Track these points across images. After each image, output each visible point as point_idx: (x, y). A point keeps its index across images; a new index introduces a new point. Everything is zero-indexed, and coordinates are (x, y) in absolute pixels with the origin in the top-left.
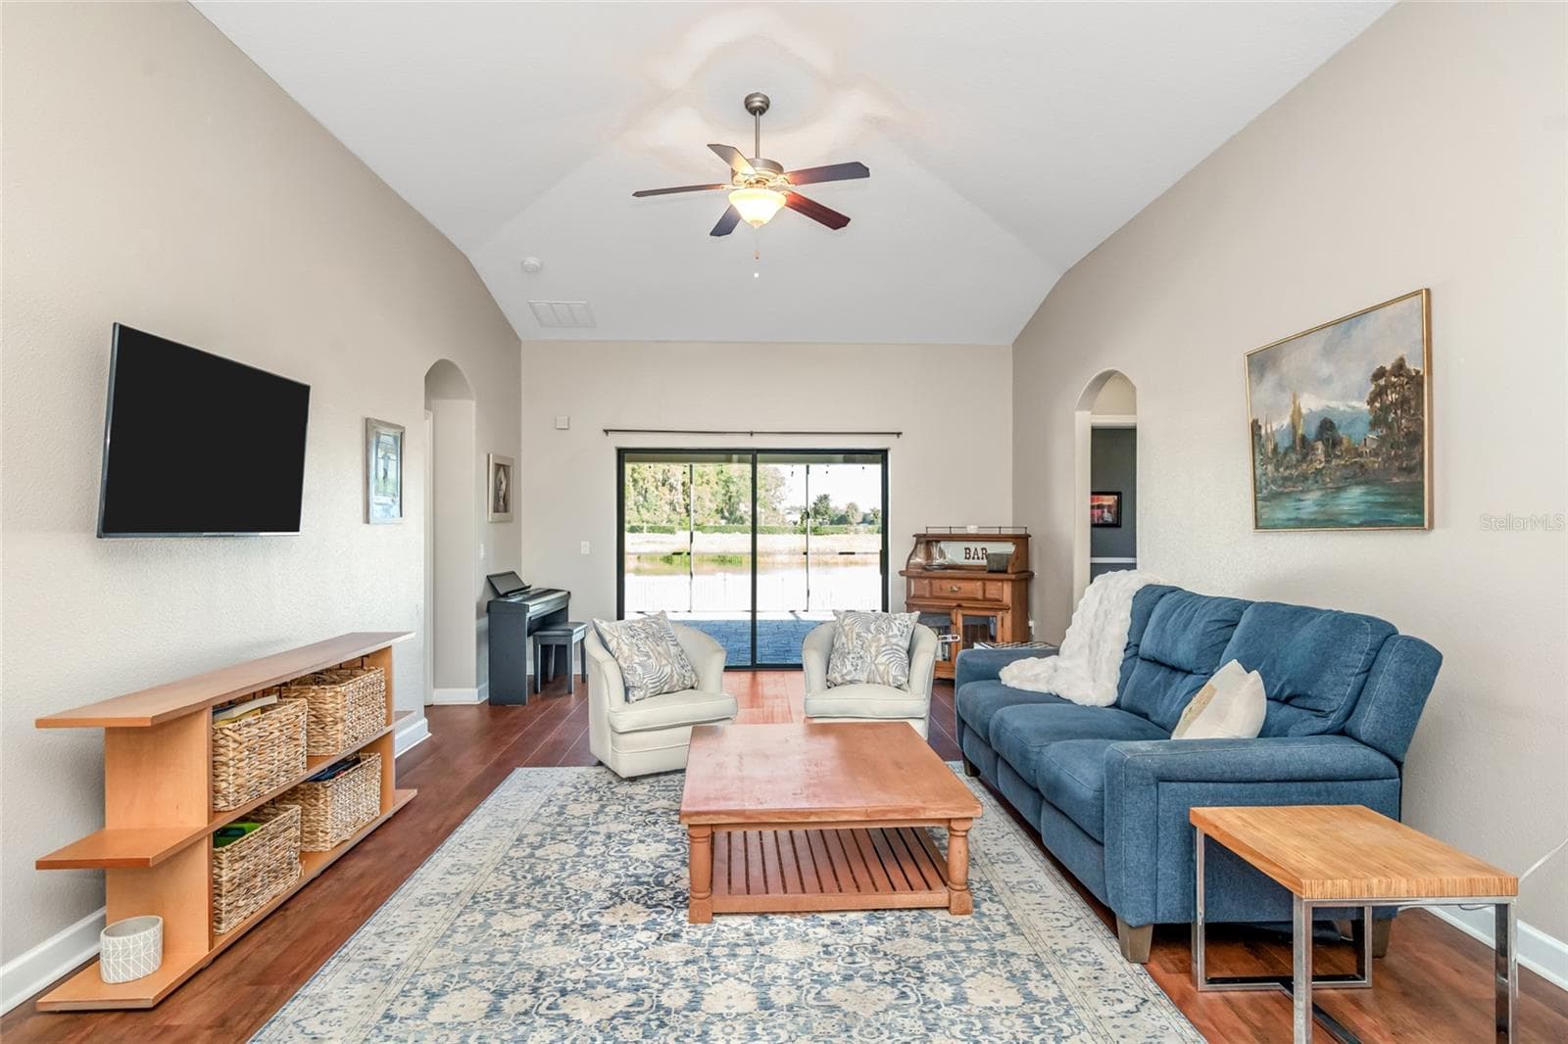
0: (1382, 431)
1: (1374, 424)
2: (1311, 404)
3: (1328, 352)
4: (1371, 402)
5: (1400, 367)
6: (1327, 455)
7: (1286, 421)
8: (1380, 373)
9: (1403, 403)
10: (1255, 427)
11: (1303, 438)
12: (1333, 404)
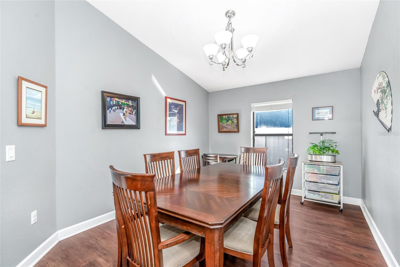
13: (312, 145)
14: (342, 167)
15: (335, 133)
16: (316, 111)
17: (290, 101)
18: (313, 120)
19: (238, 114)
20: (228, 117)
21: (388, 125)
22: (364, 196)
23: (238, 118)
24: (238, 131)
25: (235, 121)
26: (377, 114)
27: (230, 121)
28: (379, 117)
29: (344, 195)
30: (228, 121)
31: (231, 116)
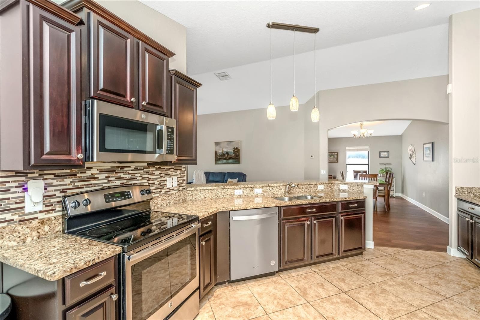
0: (235, 154)
1: (234, 153)
2: (225, 150)
3: (228, 144)
4: (233, 151)
5: (237, 148)
6: (227, 156)
7: (221, 151)
8: (234, 148)
9: (237, 151)
10: (216, 152)
11: (224, 154)
12: (228, 150)
13: (381, 169)
14: (395, 178)
15: (391, 164)
16: (382, 153)
17: (368, 147)
18: (380, 157)
19: (338, 153)
20: (331, 154)
21: (415, 163)
22: (403, 192)
23: (338, 155)
24: (338, 162)
25: (336, 156)
26: (411, 158)
27: (332, 157)
28: (412, 160)
29: (396, 193)
30: (331, 156)
31: (334, 153)
